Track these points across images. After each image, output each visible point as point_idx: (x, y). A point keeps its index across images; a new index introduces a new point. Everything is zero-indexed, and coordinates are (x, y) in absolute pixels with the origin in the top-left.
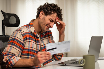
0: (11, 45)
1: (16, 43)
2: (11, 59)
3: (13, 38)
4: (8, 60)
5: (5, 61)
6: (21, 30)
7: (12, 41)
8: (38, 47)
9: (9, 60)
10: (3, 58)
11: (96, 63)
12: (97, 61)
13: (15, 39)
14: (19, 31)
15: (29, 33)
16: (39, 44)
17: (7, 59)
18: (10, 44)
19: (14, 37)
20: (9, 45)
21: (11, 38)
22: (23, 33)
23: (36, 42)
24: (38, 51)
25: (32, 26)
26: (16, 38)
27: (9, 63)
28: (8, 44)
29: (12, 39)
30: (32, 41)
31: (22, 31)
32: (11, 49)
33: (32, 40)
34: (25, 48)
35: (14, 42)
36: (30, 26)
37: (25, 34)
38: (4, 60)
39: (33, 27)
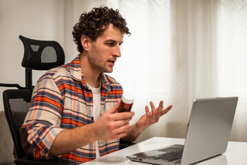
0: (38, 107)
1: (48, 100)
2: (41, 138)
4: (36, 142)
5: (31, 142)
6: (53, 74)
7: (40, 99)
8: (90, 111)
9: (38, 140)
10: (27, 135)
13: (43, 93)
14: (50, 76)
15: (70, 82)
16: (91, 104)
17: (34, 139)
18: (36, 105)
19: (41, 90)
20: (34, 108)
21: (36, 94)
22: (57, 80)
23: (85, 99)
24: (90, 119)
25: (77, 67)
26: (46, 91)
27: (40, 146)
28: (33, 106)
29: (39, 93)
30: (77, 98)
31: (55, 76)
32: (39, 115)
33: (75, 95)
34: (65, 111)
35: (44, 99)
36: (73, 66)
37: (61, 81)
38: (29, 139)
39: (79, 69)
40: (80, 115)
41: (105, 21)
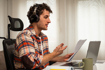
3: (25, 41)
11: (94, 66)
12: (95, 64)
36: (31, 29)
40: (38, 50)
41: (43, 8)
